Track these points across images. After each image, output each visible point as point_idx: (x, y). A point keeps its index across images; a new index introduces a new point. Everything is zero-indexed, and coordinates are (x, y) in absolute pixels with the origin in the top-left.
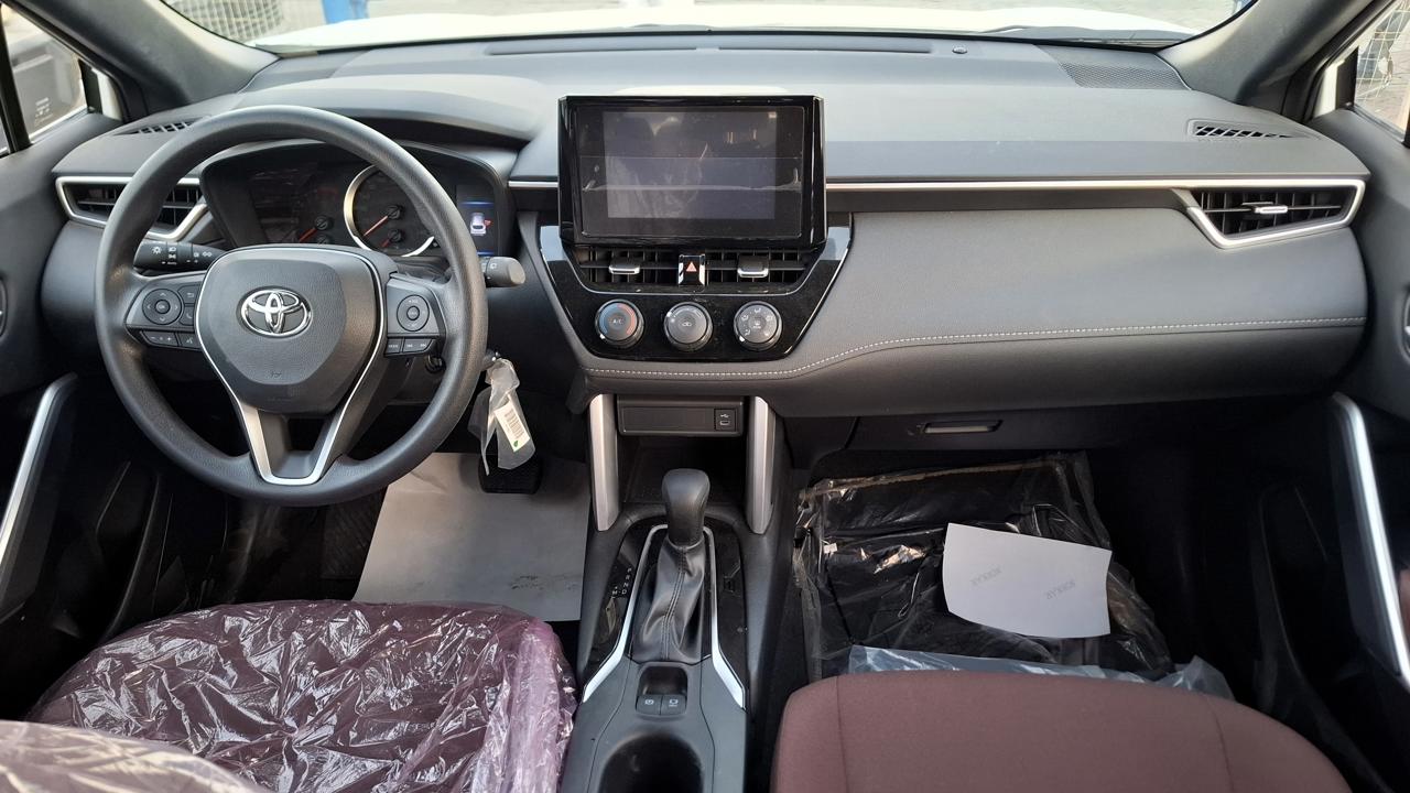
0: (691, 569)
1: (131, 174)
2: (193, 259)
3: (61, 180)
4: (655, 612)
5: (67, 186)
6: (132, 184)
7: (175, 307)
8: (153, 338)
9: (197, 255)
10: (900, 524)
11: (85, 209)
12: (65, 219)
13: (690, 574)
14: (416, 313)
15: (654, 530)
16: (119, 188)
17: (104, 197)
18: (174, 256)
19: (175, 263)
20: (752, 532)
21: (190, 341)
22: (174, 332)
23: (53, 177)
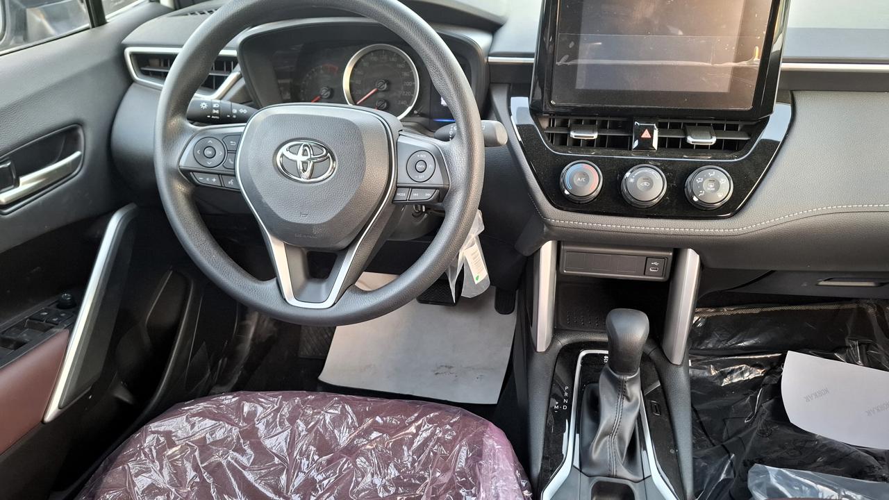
0: (629, 395)
1: (181, 46)
2: (232, 114)
3: (128, 51)
4: (603, 430)
5: (133, 55)
6: (182, 54)
7: (220, 153)
8: (201, 179)
9: (235, 111)
10: (741, 348)
11: (146, 74)
12: (130, 81)
13: (628, 399)
14: (424, 167)
15: (583, 353)
16: (172, 58)
17: (160, 65)
18: (217, 112)
19: (218, 118)
20: (671, 363)
21: (231, 182)
22: (219, 174)
23: (122, 48)
